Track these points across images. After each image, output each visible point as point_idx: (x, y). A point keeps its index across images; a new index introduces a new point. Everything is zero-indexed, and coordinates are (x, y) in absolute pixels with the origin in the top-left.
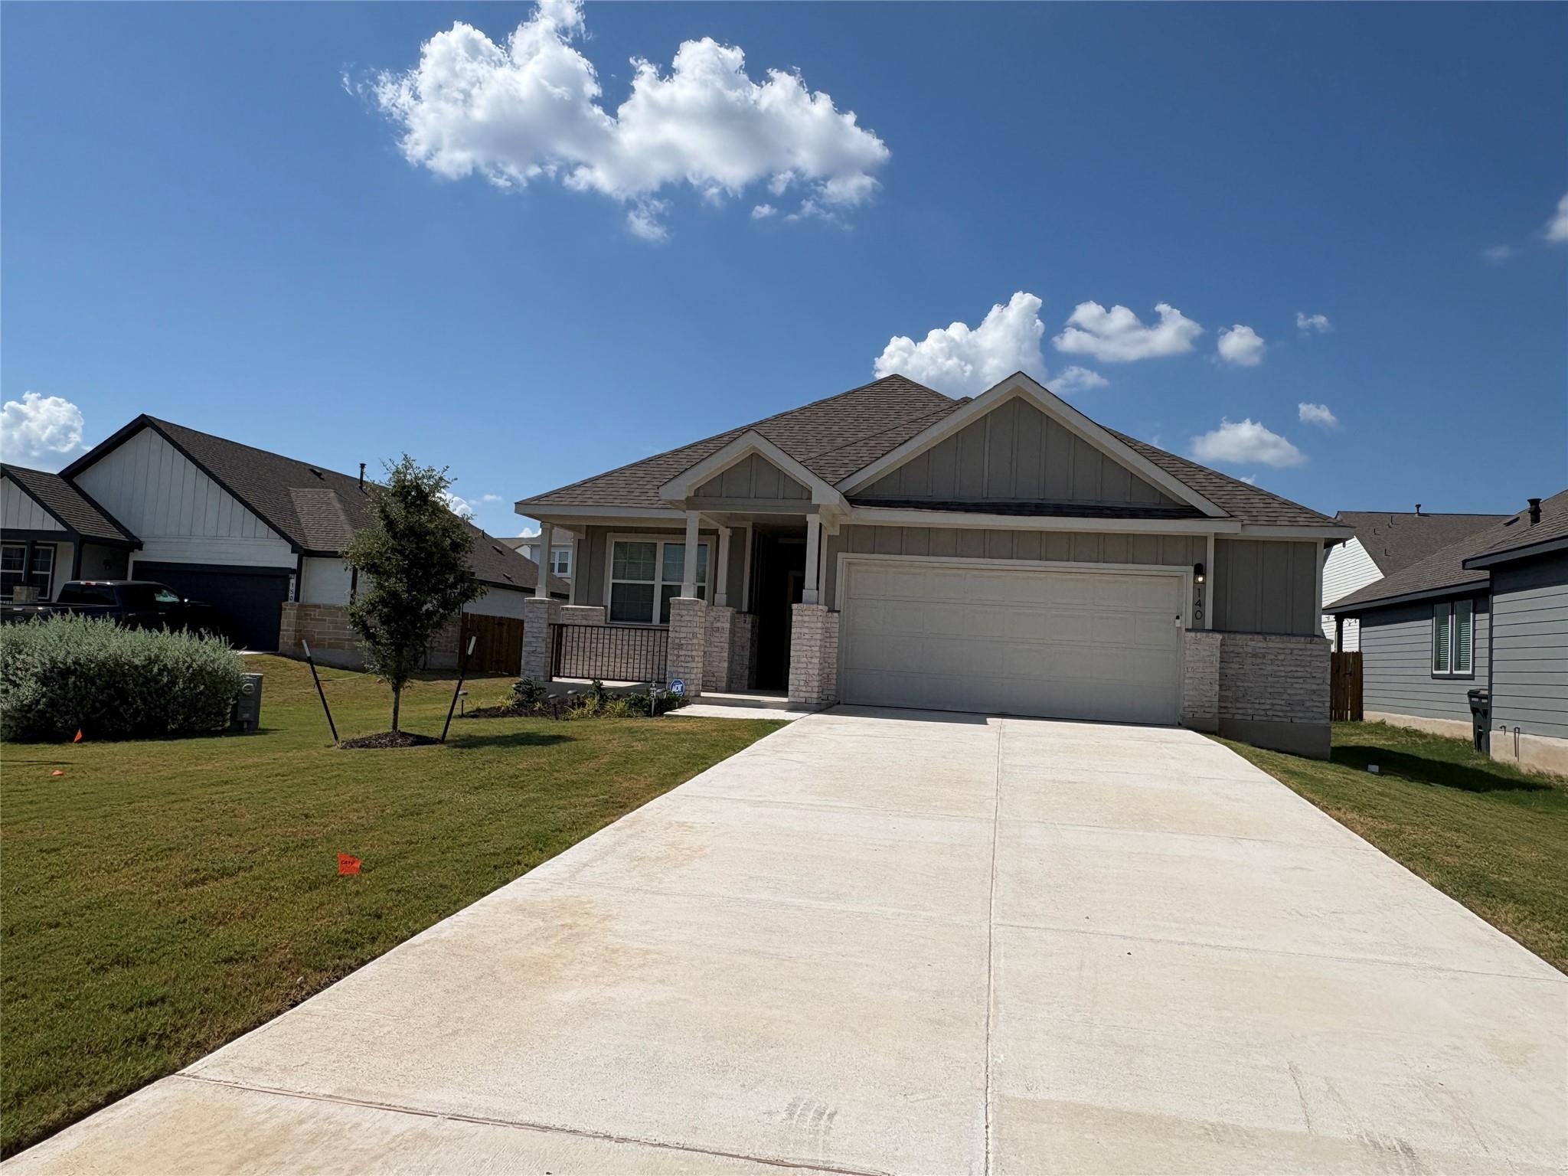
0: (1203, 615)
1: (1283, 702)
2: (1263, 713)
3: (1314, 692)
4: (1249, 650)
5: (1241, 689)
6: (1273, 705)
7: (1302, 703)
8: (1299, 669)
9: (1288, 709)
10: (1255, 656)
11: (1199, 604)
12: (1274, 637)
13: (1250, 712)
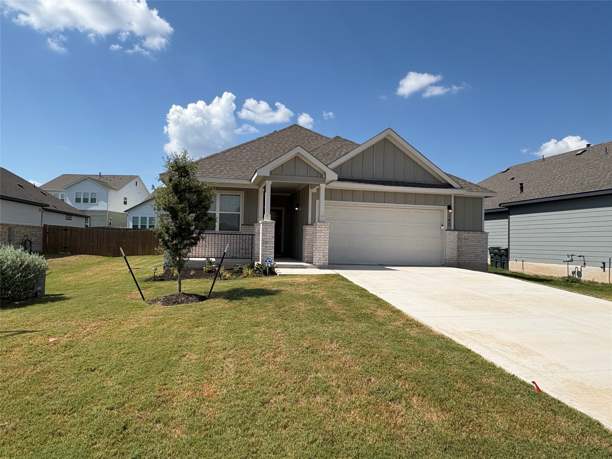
0: (450, 224)
1: (474, 256)
2: (468, 260)
3: (483, 251)
4: (463, 237)
5: (461, 251)
6: (471, 256)
7: (479, 255)
8: (479, 243)
9: (475, 258)
10: (465, 239)
11: (449, 220)
12: (471, 232)
13: (464, 259)
